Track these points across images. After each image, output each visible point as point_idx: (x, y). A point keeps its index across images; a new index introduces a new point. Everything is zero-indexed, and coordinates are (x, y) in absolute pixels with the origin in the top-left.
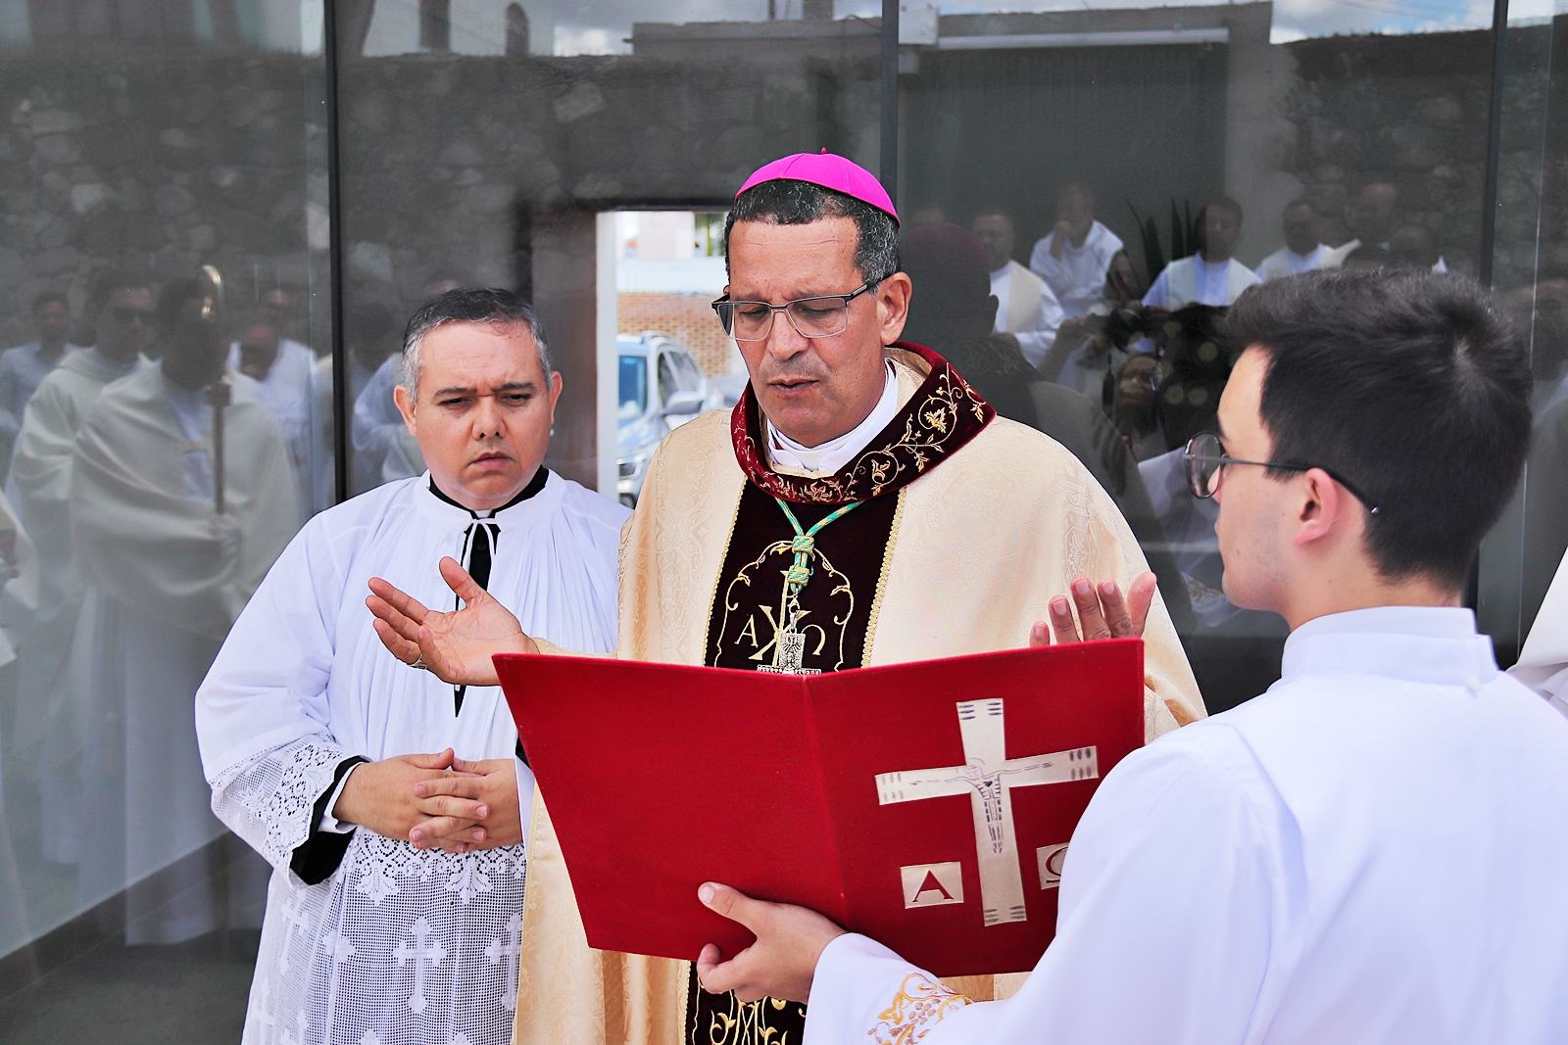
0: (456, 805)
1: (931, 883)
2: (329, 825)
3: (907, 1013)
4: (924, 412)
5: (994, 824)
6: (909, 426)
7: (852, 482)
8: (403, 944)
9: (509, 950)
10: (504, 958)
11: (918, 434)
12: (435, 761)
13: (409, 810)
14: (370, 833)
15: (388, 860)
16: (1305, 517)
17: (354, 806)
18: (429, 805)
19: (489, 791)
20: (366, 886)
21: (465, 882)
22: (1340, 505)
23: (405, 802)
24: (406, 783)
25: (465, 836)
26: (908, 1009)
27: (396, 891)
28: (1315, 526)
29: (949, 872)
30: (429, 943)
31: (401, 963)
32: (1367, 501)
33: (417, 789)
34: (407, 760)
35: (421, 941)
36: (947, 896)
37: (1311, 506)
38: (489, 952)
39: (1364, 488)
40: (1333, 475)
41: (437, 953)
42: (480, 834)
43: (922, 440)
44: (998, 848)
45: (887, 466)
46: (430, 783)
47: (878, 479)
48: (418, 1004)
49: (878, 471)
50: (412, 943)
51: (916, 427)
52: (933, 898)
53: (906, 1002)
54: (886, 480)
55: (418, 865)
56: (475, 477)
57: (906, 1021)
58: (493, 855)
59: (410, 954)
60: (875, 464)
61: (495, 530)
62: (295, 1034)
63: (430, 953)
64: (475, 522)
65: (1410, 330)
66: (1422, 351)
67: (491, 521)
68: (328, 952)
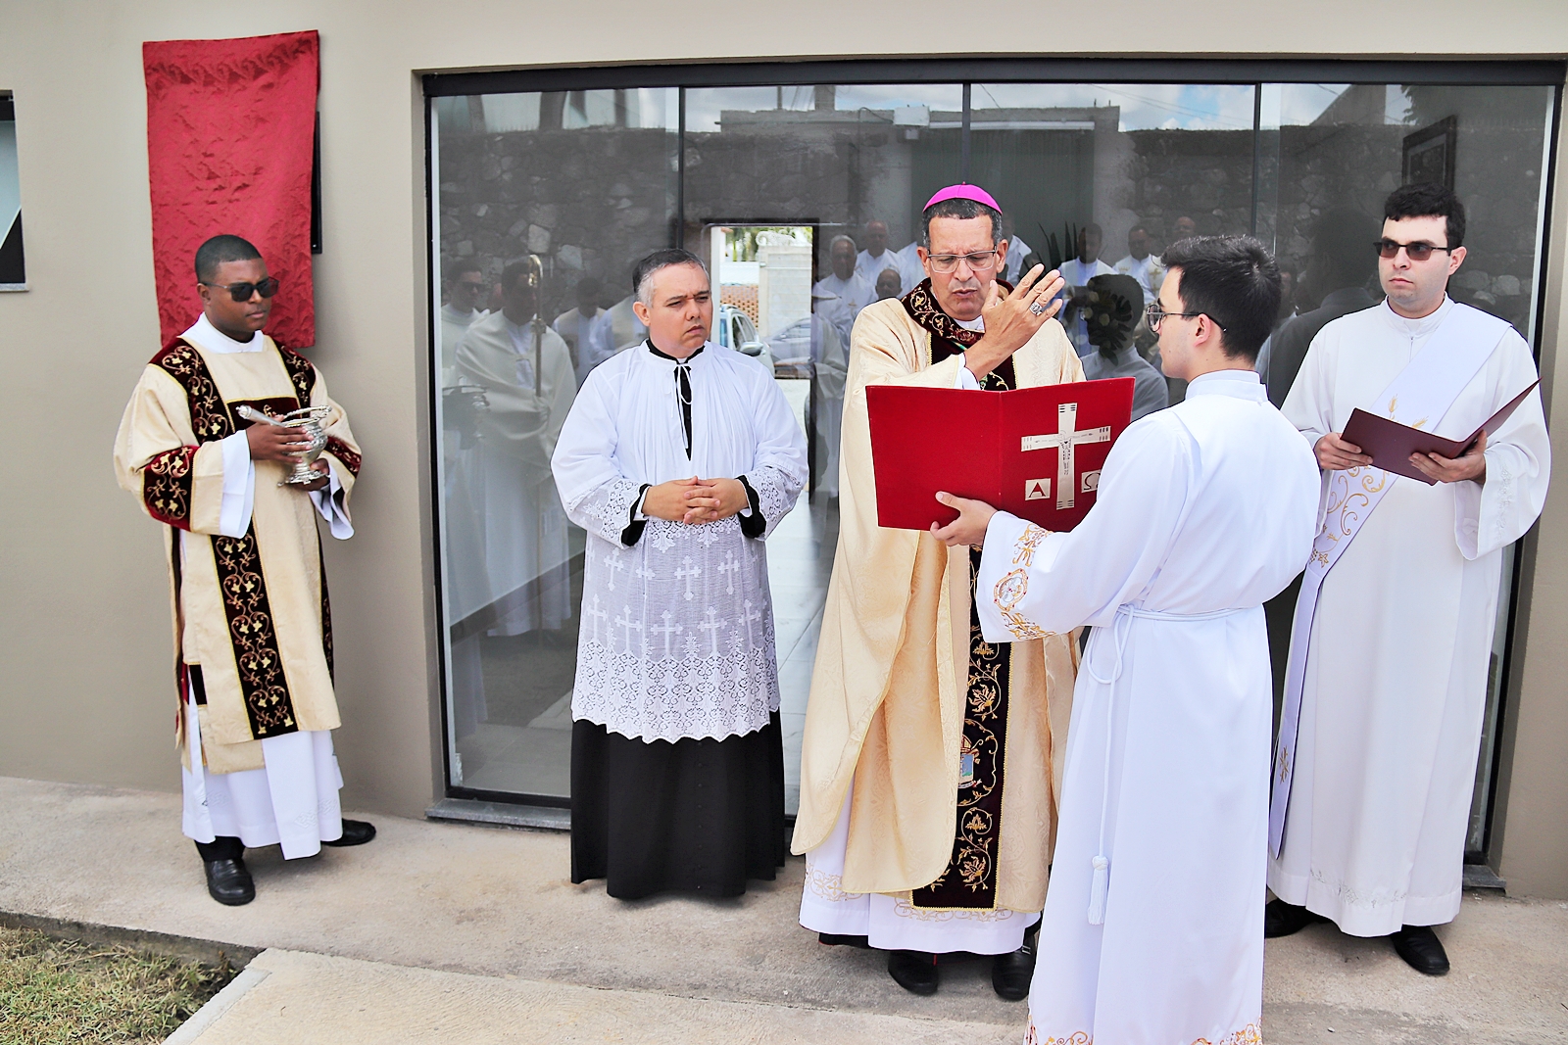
0: (705, 501)
1: (1037, 488)
2: (639, 517)
3: (1031, 537)
5: (1066, 461)
8: (679, 569)
9: (728, 567)
10: (726, 570)
12: (690, 482)
13: (682, 506)
14: (655, 519)
15: (668, 531)
16: (1197, 335)
17: (651, 506)
18: (692, 502)
19: (717, 493)
20: (657, 544)
21: (706, 537)
22: (1212, 328)
23: (680, 502)
24: (679, 493)
25: (707, 516)
26: (1031, 535)
27: (673, 545)
28: (1203, 337)
29: (1045, 483)
30: (692, 568)
31: (679, 578)
32: (1222, 328)
33: (686, 495)
34: (675, 482)
35: (687, 567)
36: (1043, 495)
37: (1200, 330)
38: (719, 568)
39: (1220, 321)
40: (1210, 318)
41: (696, 571)
42: (715, 514)
44: (1066, 472)
46: (691, 492)
48: (689, 597)
50: (683, 569)
52: (1037, 496)
55: (682, 531)
56: (689, 339)
57: (1031, 540)
58: (718, 524)
59: (683, 573)
61: (688, 369)
62: (623, 617)
63: (692, 572)
64: (679, 367)
65: (1237, 258)
66: (1241, 267)
67: (686, 365)
68: (640, 577)
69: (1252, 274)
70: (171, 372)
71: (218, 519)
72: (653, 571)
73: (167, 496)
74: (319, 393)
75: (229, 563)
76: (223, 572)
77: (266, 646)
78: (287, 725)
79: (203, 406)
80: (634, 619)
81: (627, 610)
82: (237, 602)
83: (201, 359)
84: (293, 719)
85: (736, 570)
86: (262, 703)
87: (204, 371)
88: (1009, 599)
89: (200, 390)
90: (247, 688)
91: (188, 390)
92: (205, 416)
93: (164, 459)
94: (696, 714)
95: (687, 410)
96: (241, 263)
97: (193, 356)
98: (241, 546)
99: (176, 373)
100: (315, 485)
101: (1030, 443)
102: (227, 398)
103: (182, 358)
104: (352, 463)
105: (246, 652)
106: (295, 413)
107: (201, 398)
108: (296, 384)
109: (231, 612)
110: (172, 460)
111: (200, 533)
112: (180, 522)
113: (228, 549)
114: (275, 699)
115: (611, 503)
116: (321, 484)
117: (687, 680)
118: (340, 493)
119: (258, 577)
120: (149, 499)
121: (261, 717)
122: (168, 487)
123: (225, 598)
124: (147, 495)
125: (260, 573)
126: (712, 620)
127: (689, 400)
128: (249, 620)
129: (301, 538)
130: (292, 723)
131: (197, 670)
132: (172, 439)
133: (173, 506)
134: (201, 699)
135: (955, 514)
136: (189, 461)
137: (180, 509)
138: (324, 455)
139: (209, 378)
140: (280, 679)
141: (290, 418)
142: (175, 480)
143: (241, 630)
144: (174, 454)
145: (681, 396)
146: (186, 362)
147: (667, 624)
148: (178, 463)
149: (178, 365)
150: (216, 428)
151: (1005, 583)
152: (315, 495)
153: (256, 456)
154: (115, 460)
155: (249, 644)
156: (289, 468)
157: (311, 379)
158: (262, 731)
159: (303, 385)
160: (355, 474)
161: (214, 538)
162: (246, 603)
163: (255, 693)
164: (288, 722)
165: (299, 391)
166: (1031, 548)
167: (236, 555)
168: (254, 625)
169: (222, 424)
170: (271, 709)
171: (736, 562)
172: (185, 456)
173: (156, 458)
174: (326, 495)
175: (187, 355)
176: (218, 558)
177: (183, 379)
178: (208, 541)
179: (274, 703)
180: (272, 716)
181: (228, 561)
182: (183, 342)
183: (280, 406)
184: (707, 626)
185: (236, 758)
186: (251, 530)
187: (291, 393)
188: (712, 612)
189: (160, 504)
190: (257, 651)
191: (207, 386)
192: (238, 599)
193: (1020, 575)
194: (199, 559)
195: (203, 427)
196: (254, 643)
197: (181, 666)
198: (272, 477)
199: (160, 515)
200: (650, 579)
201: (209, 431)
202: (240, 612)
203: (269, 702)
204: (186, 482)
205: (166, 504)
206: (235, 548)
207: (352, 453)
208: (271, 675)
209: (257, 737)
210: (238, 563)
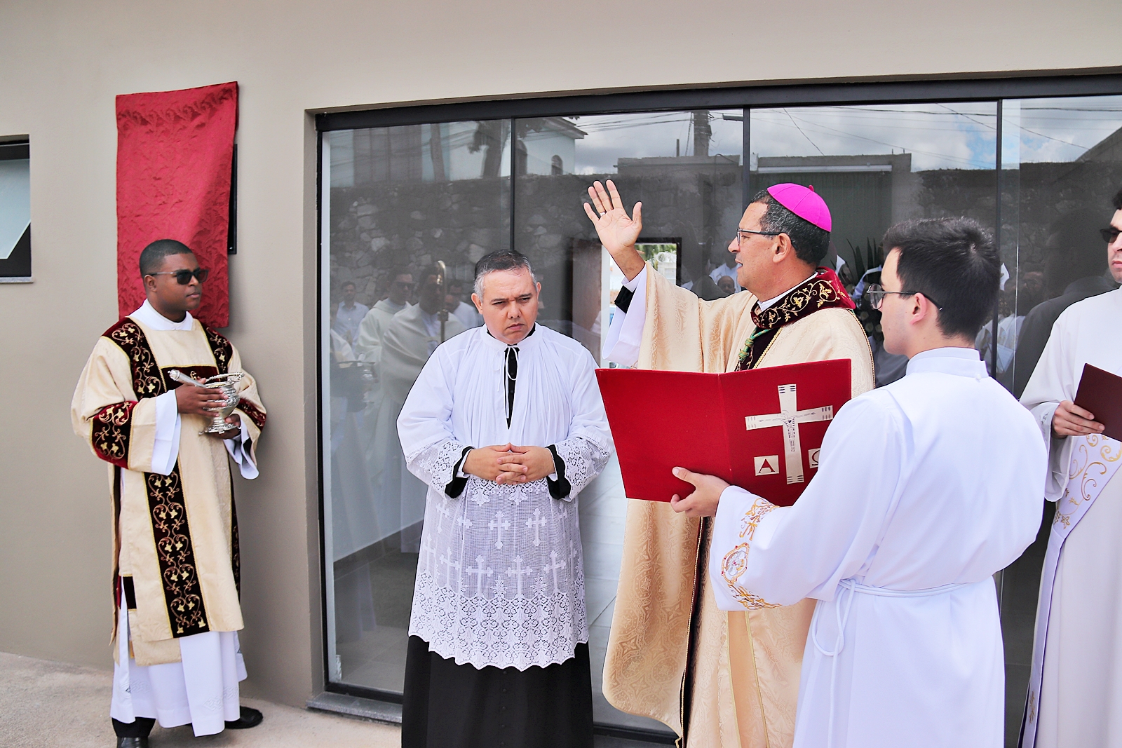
0: (514, 467)
1: (766, 465)
2: (461, 474)
3: (757, 512)
4: (793, 297)
5: (792, 439)
6: (786, 301)
7: (763, 320)
8: (492, 521)
9: (535, 522)
10: (534, 525)
11: (789, 306)
12: (504, 448)
13: (495, 469)
14: (476, 477)
15: (484, 488)
16: (914, 313)
17: (470, 467)
18: (504, 467)
19: (528, 460)
20: (475, 498)
21: (517, 496)
22: (928, 307)
23: (493, 466)
24: (494, 458)
25: (517, 478)
26: (758, 510)
27: (489, 500)
28: (919, 315)
29: (773, 460)
30: (503, 521)
31: (492, 529)
32: (938, 306)
33: (499, 460)
34: (492, 448)
35: (499, 520)
36: (772, 471)
37: (917, 308)
38: (528, 523)
39: (936, 301)
40: (925, 296)
41: (507, 525)
42: (524, 478)
43: (790, 309)
44: (793, 450)
45: (774, 316)
46: (503, 458)
47: (771, 320)
48: (499, 545)
49: (771, 317)
50: (496, 521)
51: (789, 302)
52: (767, 471)
53: (756, 508)
54: (774, 321)
55: (496, 490)
56: (509, 333)
57: (757, 514)
58: (527, 485)
59: (495, 525)
60: (770, 314)
61: (517, 350)
62: (446, 557)
63: (503, 525)
64: (509, 347)
65: (953, 239)
66: (958, 247)
67: (515, 346)
68: (460, 524)
69: (968, 254)
70: (119, 343)
71: (150, 460)
72: (471, 521)
73: (110, 440)
74: (235, 364)
75: (158, 495)
76: (153, 502)
77: (185, 562)
78: (200, 626)
79: (142, 370)
80: (454, 560)
81: (449, 552)
82: (163, 527)
83: (142, 333)
84: (206, 621)
85: (543, 525)
86: (181, 608)
87: (144, 343)
88: (733, 572)
89: (140, 358)
90: (169, 596)
91: (131, 357)
92: (143, 378)
93: (110, 411)
94: (500, 647)
95: (512, 385)
96: (179, 255)
97: (136, 331)
98: (168, 481)
99: (122, 344)
100: (228, 434)
101: (754, 422)
102: (161, 365)
103: (127, 332)
104: (259, 420)
105: (169, 566)
106: (215, 377)
107: (141, 364)
108: (217, 357)
109: (158, 534)
110: (115, 411)
111: (135, 470)
112: (121, 462)
113: (158, 483)
114: (191, 605)
115: (439, 461)
116: (234, 434)
117: (494, 617)
118: (249, 442)
119: (181, 507)
120: (96, 442)
121: (179, 620)
122: (111, 433)
123: (154, 522)
124: (94, 439)
125: (183, 504)
126: (519, 567)
127: (514, 376)
128: (173, 541)
129: (216, 477)
130: (204, 625)
131: (129, 581)
132: (117, 395)
133: (115, 448)
134: (132, 604)
135: (690, 489)
136: (129, 413)
137: (120, 450)
138: (236, 411)
139: (148, 348)
140: (196, 589)
141: (211, 382)
142: (117, 427)
143: (166, 549)
144: (117, 407)
145: (507, 373)
146: (130, 335)
147: (480, 566)
148: (120, 414)
149: (124, 338)
150: (151, 387)
151: (731, 557)
152: (229, 443)
153: (183, 410)
154: (72, 412)
155: (171, 560)
156: (208, 420)
157: (229, 353)
158: (180, 631)
159: (222, 358)
160: (261, 428)
161: (147, 475)
162: (170, 527)
163: (175, 600)
164: (202, 624)
165: (219, 362)
166: (755, 523)
167: (164, 489)
168: (177, 545)
169: (156, 385)
170: (188, 612)
171: (543, 518)
172: (127, 409)
173: (104, 409)
174: (237, 444)
175: (132, 330)
176: (149, 491)
177: (127, 348)
178: (142, 477)
179: (190, 609)
180: (189, 619)
181: (157, 493)
182: (129, 321)
183: (203, 372)
184: (514, 572)
185: (158, 653)
186: (176, 469)
187: (213, 363)
188: (518, 560)
189: (104, 446)
190: (178, 566)
191: (146, 355)
192: (164, 524)
193: (744, 549)
194: (135, 492)
195: (142, 386)
196: (176, 559)
197: (117, 577)
198: (194, 428)
199: (105, 455)
200: (468, 527)
201: (146, 389)
202: (165, 535)
203: (186, 607)
204: (126, 429)
205: (110, 447)
206: (163, 483)
207: (259, 412)
208: (189, 586)
209: (176, 635)
210: (165, 495)
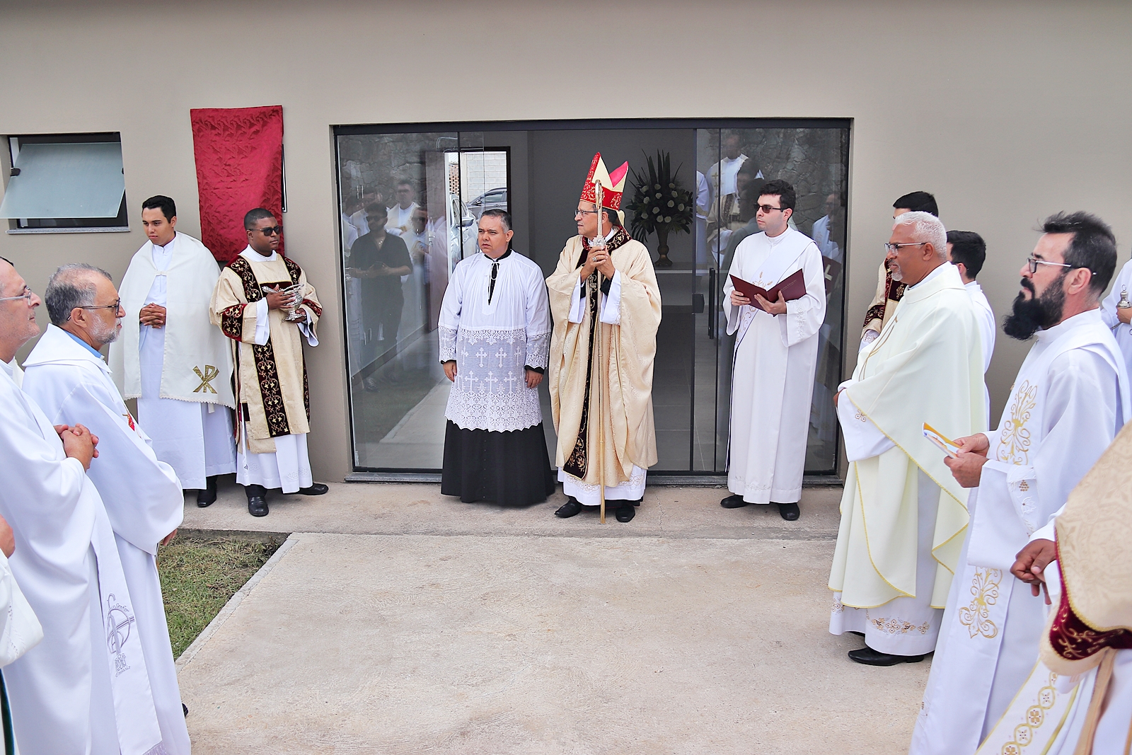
61: (498, 264)
64: (494, 263)
70: (235, 270)
71: (254, 337)
73: (232, 326)
74: (303, 278)
75: (260, 356)
76: (257, 360)
77: (276, 394)
79: (248, 285)
82: (263, 374)
83: (248, 264)
84: (288, 429)
86: (274, 420)
87: (250, 270)
89: (247, 278)
90: (268, 414)
91: (242, 278)
92: (250, 290)
93: (231, 310)
95: (492, 282)
96: (266, 219)
97: (244, 263)
98: (266, 349)
100: (296, 321)
102: (259, 282)
103: (240, 264)
104: (317, 311)
105: (267, 397)
106: (291, 287)
107: (248, 282)
108: (292, 276)
109: (261, 378)
110: (234, 310)
111: (246, 343)
112: (239, 339)
113: (260, 350)
114: (280, 419)
116: (303, 319)
118: (312, 324)
119: (273, 363)
120: (224, 328)
121: (273, 427)
122: (232, 322)
123: (258, 371)
124: (223, 325)
125: (274, 361)
127: (495, 278)
128: (269, 382)
129: (293, 346)
131: (245, 405)
132: (235, 300)
133: (235, 331)
134: (247, 418)
136: (242, 311)
137: (237, 332)
138: (303, 306)
139: (252, 273)
140: (283, 410)
141: (288, 290)
142: (235, 319)
143: (265, 387)
144: (235, 308)
145: (491, 276)
146: (241, 266)
147: (491, 377)
148: (237, 311)
149: (238, 267)
150: (254, 295)
152: (300, 325)
153: (272, 307)
155: (268, 393)
156: (287, 314)
157: (299, 272)
158: (274, 433)
159: (295, 276)
160: (319, 316)
161: (253, 345)
162: (267, 374)
163: (271, 416)
164: (286, 430)
165: (293, 278)
167: (263, 353)
168: (271, 384)
169: (257, 294)
170: (278, 423)
172: (240, 308)
173: (228, 309)
174: (305, 325)
175: (242, 263)
176: (255, 354)
177: (240, 274)
178: (251, 346)
179: (280, 421)
180: (279, 427)
182: (240, 257)
183: (284, 285)
185: (263, 446)
186: (269, 341)
187: (290, 280)
189: (229, 330)
190: (272, 396)
191: (251, 277)
192: (264, 372)
194: (247, 355)
195: (249, 295)
196: (271, 393)
197: (239, 404)
198: (277, 317)
199: (230, 335)
201: (251, 296)
202: (265, 379)
203: (277, 420)
204: (240, 320)
205: (232, 330)
206: (263, 349)
207: (317, 307)
208: (278, 407)
209: (272, 436)
210: (264, 356)
